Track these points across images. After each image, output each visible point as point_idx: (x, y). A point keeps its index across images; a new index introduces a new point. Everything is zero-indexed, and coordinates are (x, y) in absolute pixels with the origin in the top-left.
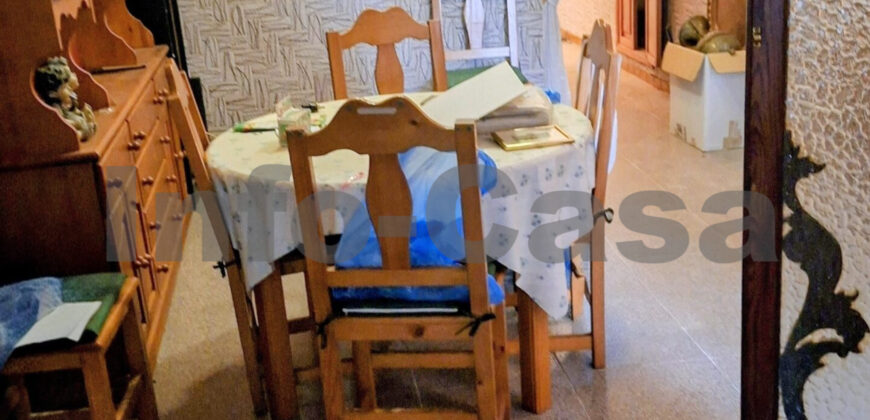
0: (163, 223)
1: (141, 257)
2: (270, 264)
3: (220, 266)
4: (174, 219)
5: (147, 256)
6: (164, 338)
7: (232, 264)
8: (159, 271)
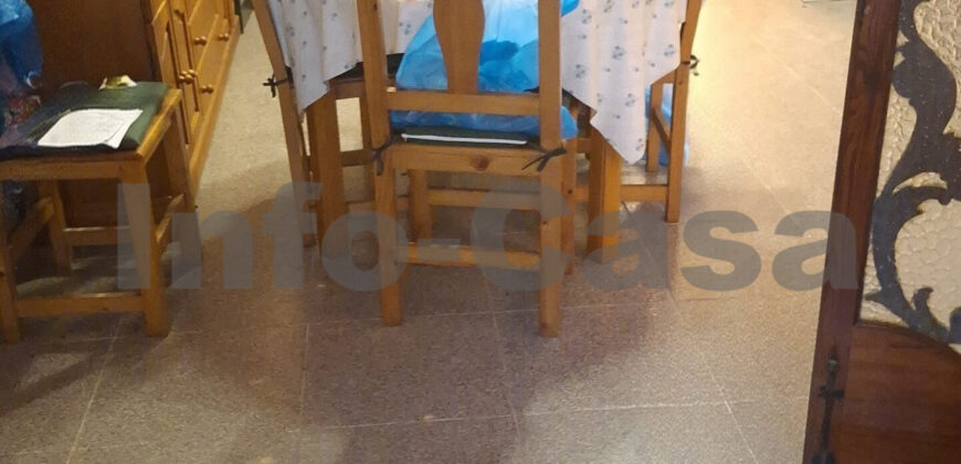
0: (208, 38)
1: (184, 72)
2: (325, 83)
3: (271, 83)
4: (220, 39)
5: (192, 71)
6: (207, 165)
7: (283, 81)
8: (204, 91)
